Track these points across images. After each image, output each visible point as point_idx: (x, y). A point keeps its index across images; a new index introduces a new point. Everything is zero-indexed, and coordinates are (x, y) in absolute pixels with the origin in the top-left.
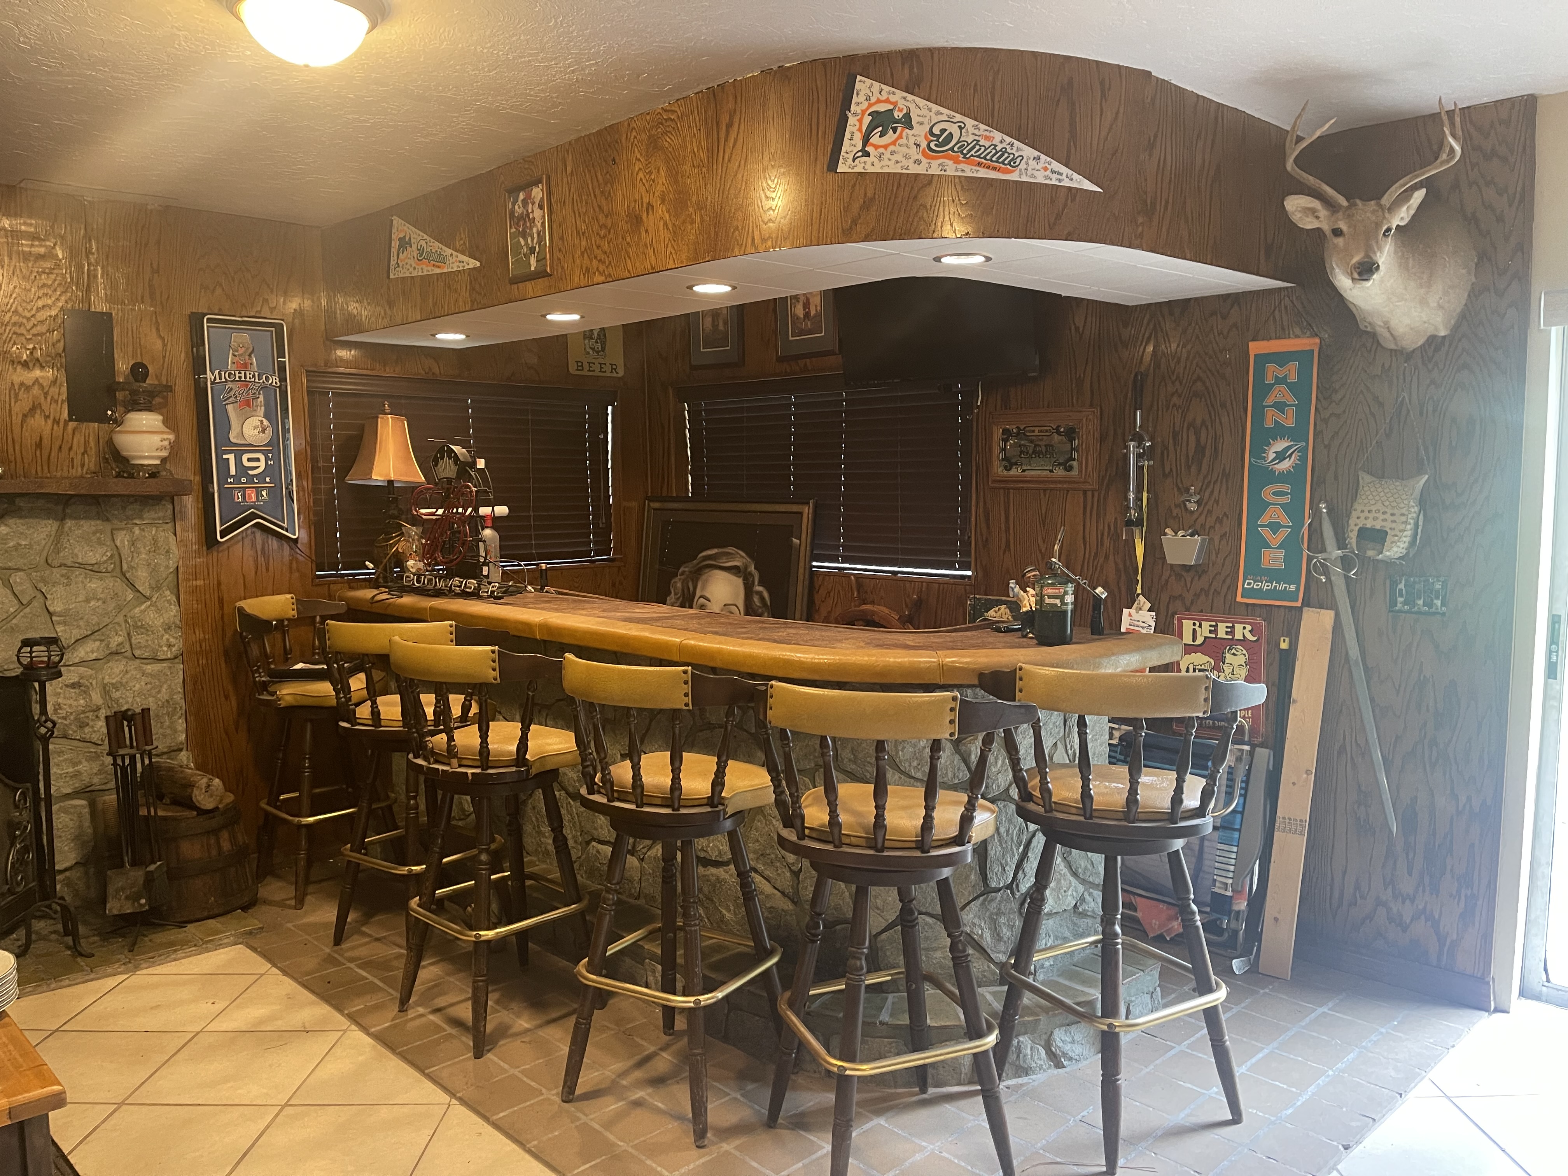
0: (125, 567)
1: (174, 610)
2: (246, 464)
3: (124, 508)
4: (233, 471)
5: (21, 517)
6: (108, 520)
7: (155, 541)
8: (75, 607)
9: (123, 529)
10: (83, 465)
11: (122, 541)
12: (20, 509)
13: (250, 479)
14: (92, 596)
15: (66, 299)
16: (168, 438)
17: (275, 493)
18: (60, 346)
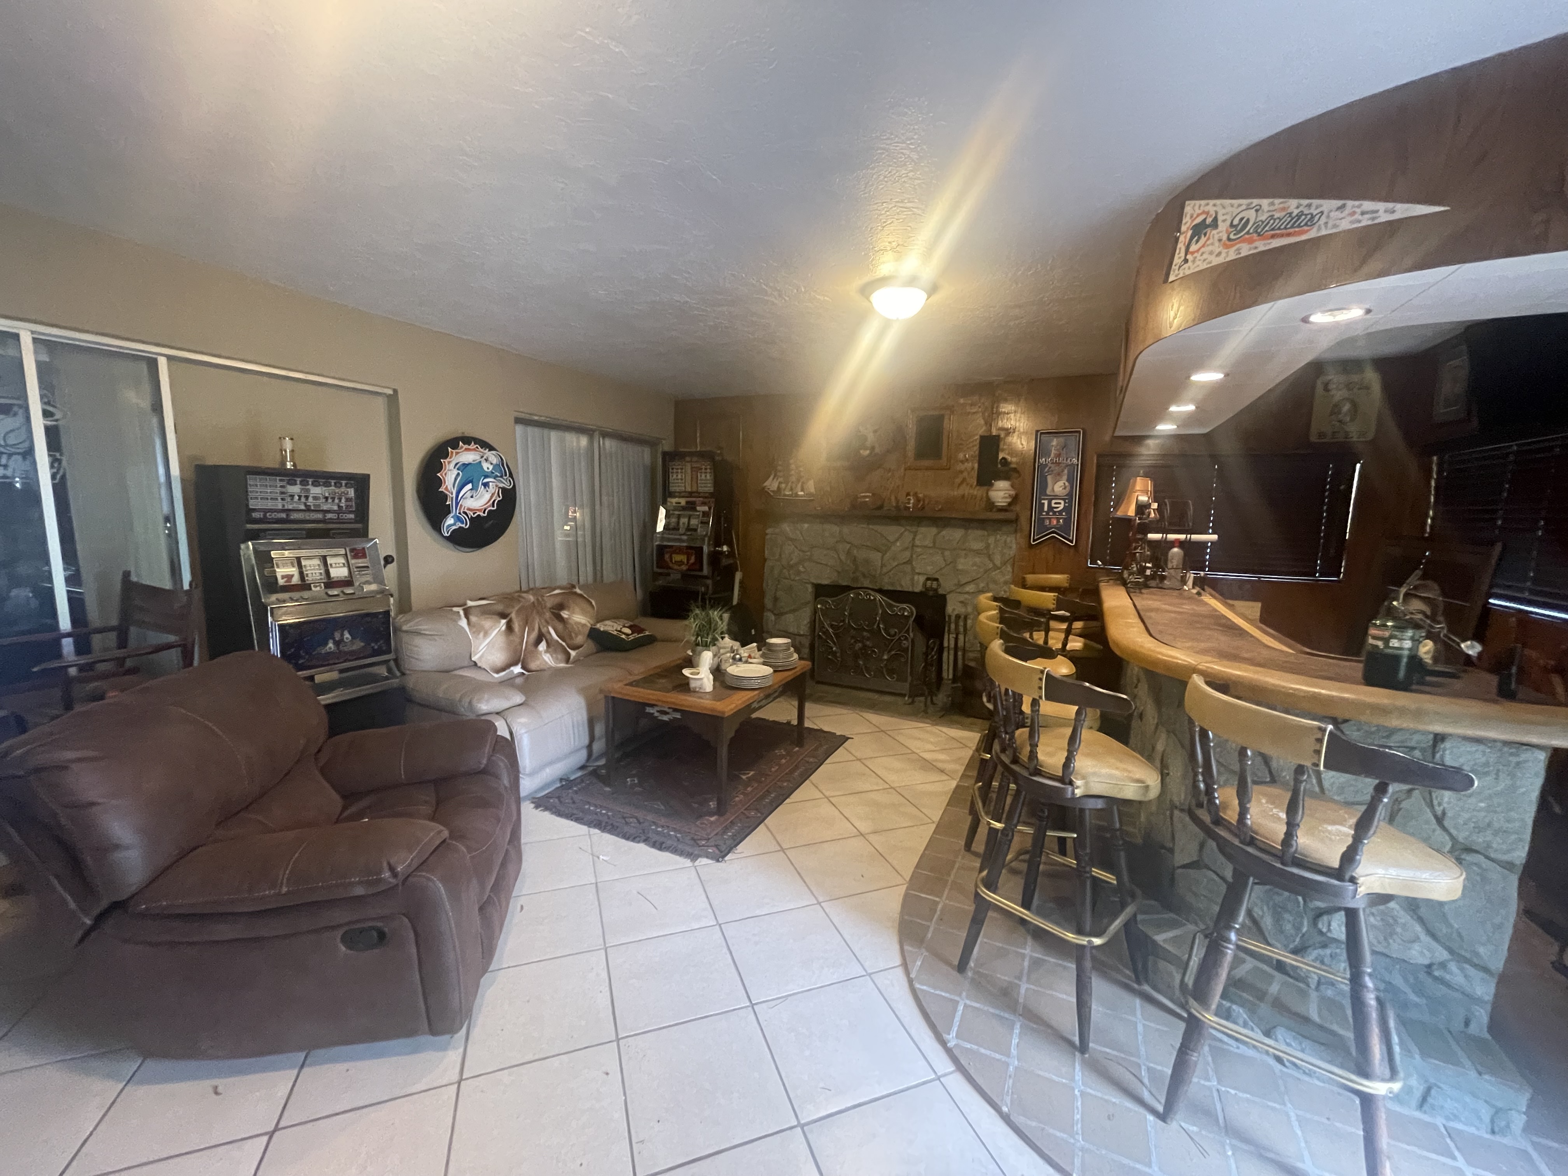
0: (991, 552)
1: (1010, 575)
2: (1053, 505)
3: (994, 525)
4: (1046, 508)
5: (951, 528)
6: (987, 531)
7: (1005, 542)
8: (967, 568)
9: (992, 535)
11: (991, 541)
12: (952, 524)
13: (1055, 513)
14: (974, 564)
15: (982, 431)
16: (1013, 493)
17: (1068, 521)
18: (977, 452)
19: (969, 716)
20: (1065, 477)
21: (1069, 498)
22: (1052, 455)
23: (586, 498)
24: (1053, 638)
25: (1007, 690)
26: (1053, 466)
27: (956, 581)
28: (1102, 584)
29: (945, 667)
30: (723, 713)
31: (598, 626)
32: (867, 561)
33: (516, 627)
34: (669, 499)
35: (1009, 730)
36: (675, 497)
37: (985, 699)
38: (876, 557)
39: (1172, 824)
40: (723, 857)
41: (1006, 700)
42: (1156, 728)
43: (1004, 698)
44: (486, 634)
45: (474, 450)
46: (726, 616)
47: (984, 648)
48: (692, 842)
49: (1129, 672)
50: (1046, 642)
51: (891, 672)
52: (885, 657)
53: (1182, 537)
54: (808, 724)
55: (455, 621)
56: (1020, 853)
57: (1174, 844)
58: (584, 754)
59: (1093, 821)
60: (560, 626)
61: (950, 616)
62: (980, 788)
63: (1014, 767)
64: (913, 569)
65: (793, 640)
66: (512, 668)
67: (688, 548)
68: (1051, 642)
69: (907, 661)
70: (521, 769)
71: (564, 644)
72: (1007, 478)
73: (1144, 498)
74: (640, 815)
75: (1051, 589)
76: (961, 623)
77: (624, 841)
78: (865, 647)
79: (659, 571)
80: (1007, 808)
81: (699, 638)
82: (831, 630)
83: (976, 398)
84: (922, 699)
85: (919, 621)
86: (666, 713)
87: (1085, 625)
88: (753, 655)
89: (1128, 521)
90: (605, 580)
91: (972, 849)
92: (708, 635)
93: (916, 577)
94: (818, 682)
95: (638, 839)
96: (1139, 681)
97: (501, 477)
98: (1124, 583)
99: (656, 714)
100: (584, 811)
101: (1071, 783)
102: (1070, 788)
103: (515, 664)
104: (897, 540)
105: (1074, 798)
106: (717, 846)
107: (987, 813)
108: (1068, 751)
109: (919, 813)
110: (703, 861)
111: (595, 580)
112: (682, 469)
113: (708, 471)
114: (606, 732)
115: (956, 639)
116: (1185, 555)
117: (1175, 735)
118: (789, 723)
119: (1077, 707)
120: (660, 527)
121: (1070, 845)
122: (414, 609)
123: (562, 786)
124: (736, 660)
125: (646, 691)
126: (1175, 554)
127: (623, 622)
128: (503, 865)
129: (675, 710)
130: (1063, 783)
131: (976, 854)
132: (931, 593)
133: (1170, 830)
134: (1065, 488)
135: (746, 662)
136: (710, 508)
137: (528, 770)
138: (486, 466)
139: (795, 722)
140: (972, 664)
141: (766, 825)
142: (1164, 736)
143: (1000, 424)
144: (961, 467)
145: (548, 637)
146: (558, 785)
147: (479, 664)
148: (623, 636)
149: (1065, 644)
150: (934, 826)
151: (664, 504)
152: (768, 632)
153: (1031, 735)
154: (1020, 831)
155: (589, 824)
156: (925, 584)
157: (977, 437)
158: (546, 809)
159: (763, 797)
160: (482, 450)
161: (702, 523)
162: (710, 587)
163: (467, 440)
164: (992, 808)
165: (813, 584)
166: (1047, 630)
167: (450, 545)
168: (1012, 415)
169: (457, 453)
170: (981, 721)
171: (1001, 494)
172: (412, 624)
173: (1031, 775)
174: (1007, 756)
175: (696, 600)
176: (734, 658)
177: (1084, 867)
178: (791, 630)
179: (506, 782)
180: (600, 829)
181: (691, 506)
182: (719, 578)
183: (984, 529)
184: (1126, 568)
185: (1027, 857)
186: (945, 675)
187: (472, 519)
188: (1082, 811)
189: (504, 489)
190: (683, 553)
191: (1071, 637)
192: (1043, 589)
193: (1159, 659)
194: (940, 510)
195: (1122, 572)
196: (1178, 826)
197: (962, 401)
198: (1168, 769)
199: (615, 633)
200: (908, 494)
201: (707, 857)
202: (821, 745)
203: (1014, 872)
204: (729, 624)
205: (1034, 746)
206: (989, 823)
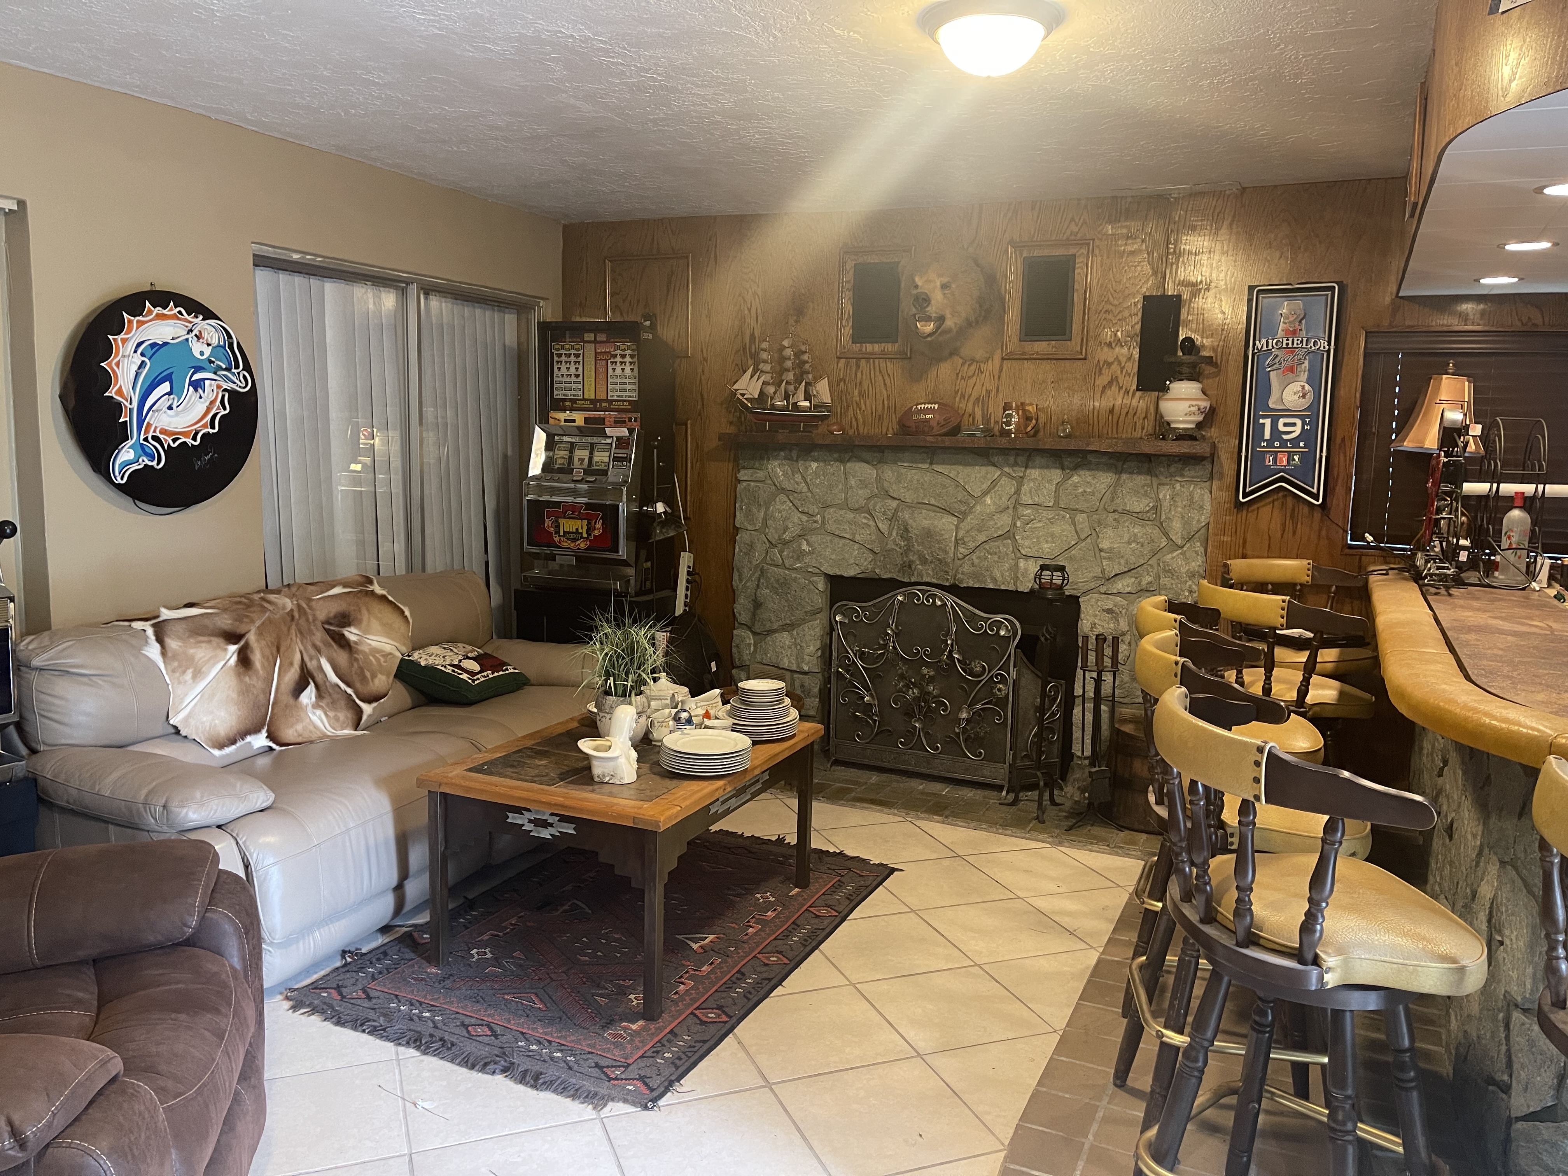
0: (1163, 517)
1: (1200, 560)
2: (1282, 428)
3: (1169, 466)
4: (1267, 435)
5: (1089, 469)
6: (1156, 476)
7: (1191, 495)
8: (1119, 547)
9: (1167, 484)
10: (1143, 428)
11: (1165, 496)
12: (1090, 463)
13: (1283, 444)
14: (1134, 539)
15: (1148, 287)
16: (1205, 404)
17: (1308, 459)
18: (1138, 327)
19: (1121, 828)
20: (1304, 376)
21: (1310, 415)
22: (1280, 333)
23: (393, 413)
24: (1280, 681)
25: (1193, 783)
26: (1280, 353)
27: (1097, 571)
28: (1372, 578)
29: (1077, 734)
30: (657, 823)
31: (416, 656)
32: (929, 534)
33: (257, 658)
34: (553, 414)
35: (1198, 860)
36: (564, 410)
37: (1152, 798)
38: (945, 524)
39: (1507, 1038)
40: (655, 1100)
41: (1191, 802)
42: (1480, 854)
43: (1188, 798)
44: (198, 674)
45: (174, 317)
46: (662, 637)
47: (1150, 701)
48: (596, 1072)
49: (1427, 746)
50: (1267, 690)
51: (974, 742)
52: (964, 715)
53: (1528, 489)
54: (816, 843)
55: (137, 650)
56: (1219, 1095)
57: (1511, 1076)
58: (388, 902)
59: (1357, 1031)
60: (342, 657)
61: (1086, 638)
62: (1141, 967)
63: (1207, 929)
64: (1016, 548)
65: (791, 685)
66: (249, 739)
67: (588, 506)
68: (1276, 689)
69: (1005, 723)
70: (265, 934)
71: (350, 691)
72: (1194, 377)
73: (1455, 416)
74: (498, 1019)
75: (1277, 588)
76: (1108, 651)
77: (464, 1070)
78: (924, 696)
79: (534, 550)
80: (1195, 1004)
81: (611, 681)
82: (860, 663)
83: (1134, 225)
84: (1034, 794)
85: (1028, 646)
86: (545, 824)
87: (1341, 654)
88: (712, 712)
89: (1423, 459)
90: (429, 569)
91: (1129, 1082)
92: (627, 674)
93: (1022, 564)
94: (836, 762)
95: (491, 1067)
96: (1445, 762)
97: (228, 369)
98: (1417, 577)
99: (528, 827)
100: (388, 1015)
101: (1316, 961)
102: (1314, 972)
103: (255, 730)
104: (985, 493)
105: (1322, 992)
106: (642, 1079)
107: (1155, 1015)
108: (1310, 900)
109: (1026, 1013)
110: (617, 1108)
111: (410, 567)
112: (577, 356)
113: (628, 359)
114: (432, 861)
115: (1098, 682)
116: (1534, 523)
117: (1516, 868)
118: (780, 841)
119: (1326, 817)
120: (535, 467)
121: (1315, 1078)
122: (53, 627)
123: (346, 965)
124: (682, 721)
125: (508, 782)
126: (1512, 521)
127: (461, 649)
128: (229, 1123)
129: (564, 819)
130: (1302, 962)
131: (1136, 1093)
132: (1050, 595)
133: (1504, 1048)
134: (1304, 396)
135: (700, 726)
136: (631, 431)
137: (278, 938)
138: (197, 348)
139: (792, 840)
140: (1128, 728)
141: (736, 1037)
142: (1493, 869)
143: (1182, 275)
144: (1106, 354)
145: (319, 678)
146: (338, 964)
147: (183, 733)
148: (465, 676)
149: (1303, 692)
150: (1056, 1038)
151: (544, 421)
152: (743, 667)
153: (1240, 868)
154: (1220, 1052)
155: (398, 1040)
156: (1038, 577)
157: (1139, 298)
158: (314, 1010)
159: (729, 986)
160: (189, 318)
161: (616, 459)
162: (632, 582)
163: (161, 298)
164: (1166, 1004)
165: (827, 575)
166: (1270, 666)
167: (127, 501)
168: (1205, 257)
169: (140, 324)
170: (1144, 836)
171: (1184, 406)
172: (51, 653)
173: (1238, 944)
174: (1194, 907)
175: (604, 609)
176: (677, 719)
177: (1344, 1123)
178: (785, 663)
179: (236, 962)
180: (418, 1048)
181: (595, 427)
182: (649, 564)
183: (1149, 472)
184: (1421, 547)
185: (1233, 1100)
186: (1076, 749)
187: (169, 451)
188: (1338, 1014)
189: (232, 393)
190: (580, 518)
191: (1315, 679)
192: (1261, 587)
193: (1484, 725)
194: (1068, 436)
195: (1414, 555)
196: (1519, 1040)
197: (1109, 229)
198: (1500, 932)
199: (449, 670)
200: (1007, 406)
201: (625, 1101)
202: (840, 884)
203: (1212, 1128)
204: (666, 654)
205: (1245, 890)
206: (1160, 1036)
